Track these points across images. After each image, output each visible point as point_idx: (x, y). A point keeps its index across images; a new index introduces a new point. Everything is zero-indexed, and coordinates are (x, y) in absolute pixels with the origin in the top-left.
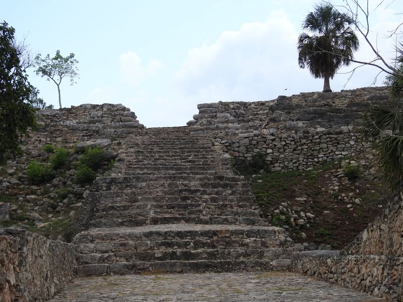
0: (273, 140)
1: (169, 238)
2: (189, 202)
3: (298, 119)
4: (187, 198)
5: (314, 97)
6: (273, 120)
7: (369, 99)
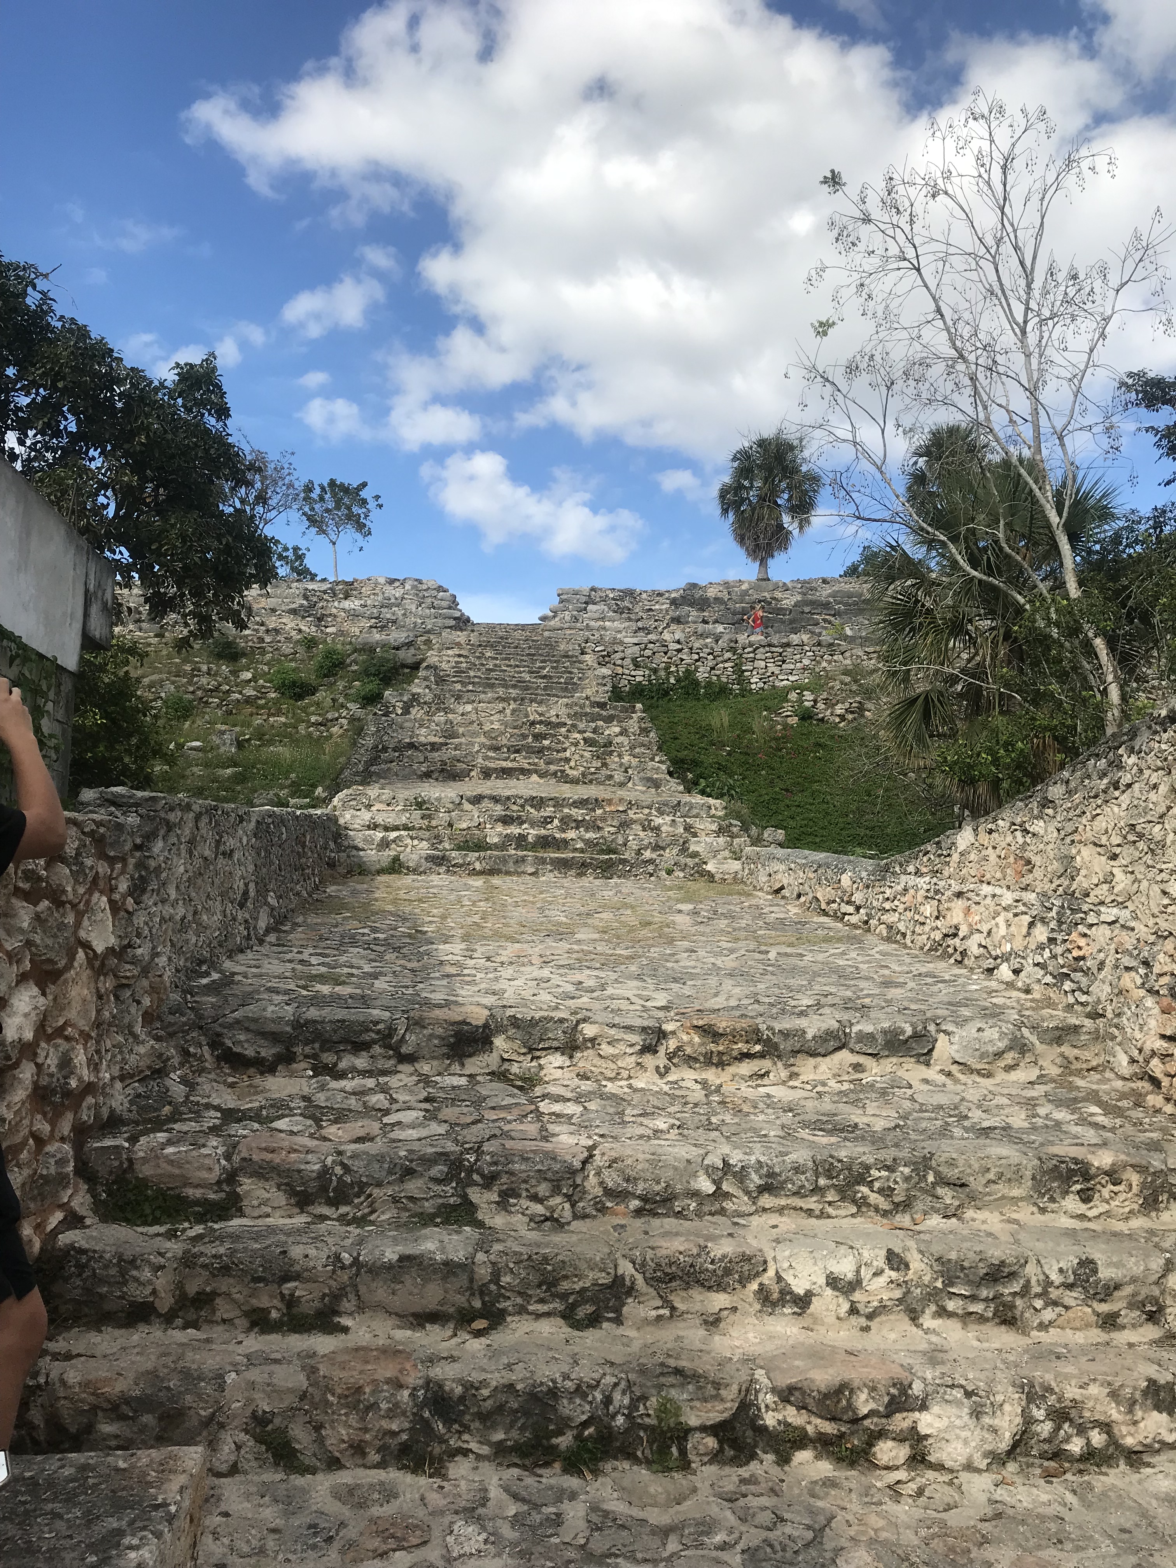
0: (679, 651)
1: (515, 808)
2: (546, 743)
3: (716, 622)
4: (544, 737)
5: (744, 587)
6: (677, 620)
7: (830, 596)
